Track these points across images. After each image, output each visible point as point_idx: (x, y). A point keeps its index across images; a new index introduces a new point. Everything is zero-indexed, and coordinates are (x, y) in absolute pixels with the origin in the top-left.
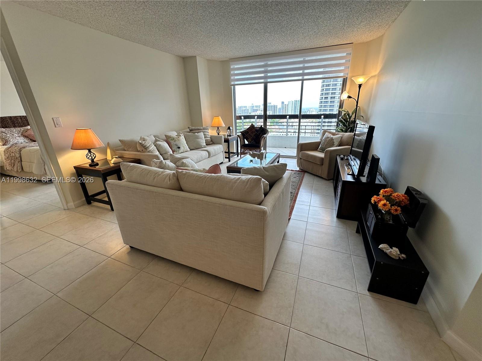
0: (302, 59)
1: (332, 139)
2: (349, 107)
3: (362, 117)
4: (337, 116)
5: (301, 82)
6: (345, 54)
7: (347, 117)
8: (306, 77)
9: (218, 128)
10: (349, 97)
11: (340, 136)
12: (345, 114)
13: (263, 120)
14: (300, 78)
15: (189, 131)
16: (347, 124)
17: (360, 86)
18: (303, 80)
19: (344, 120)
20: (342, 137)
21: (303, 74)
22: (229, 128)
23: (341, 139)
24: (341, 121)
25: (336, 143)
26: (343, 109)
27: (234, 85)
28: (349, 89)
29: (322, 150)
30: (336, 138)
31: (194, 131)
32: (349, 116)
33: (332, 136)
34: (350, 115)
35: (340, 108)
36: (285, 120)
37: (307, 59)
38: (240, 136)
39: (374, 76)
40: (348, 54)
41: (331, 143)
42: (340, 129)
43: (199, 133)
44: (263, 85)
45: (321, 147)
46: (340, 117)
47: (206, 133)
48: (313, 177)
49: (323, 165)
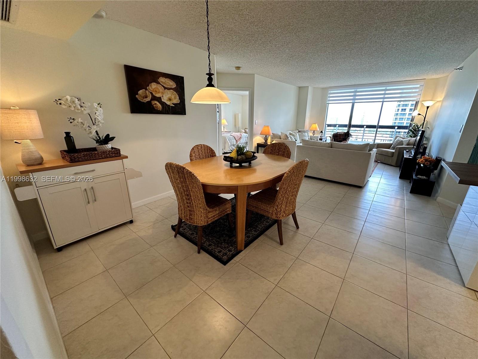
0: (384, 88)
1: (402, 141)
2: (418, 121)
3: (428, 128)
4: (409, 127)
5: (381, 103)
6: (419, 86)
7: (417, 128)
8: (385, 100)
9: (314, 131)
10: (419, 114)
11: (408, 140)
12: (414, 126)
13: (347, 128)
14: (382, 100)
15: (298, 132)
16: (415, 132)
17: (428, 107)
18: (383, 102)
19: (414, 129)
20: (410, 140)
21: (384, 98)
22: (322, 132)
23: (409, 141)
24: (411, 130)
25: (405, 143)
26: (414, 122)
27: (328, 104)
28: (420, 109)
29: (393, 148)
30: (405, 141)
31: (302, 132)
32: (417, 127)
33: (402, 139)
34: (419, 127)
35: (411, 121)
36: (362, 129)
37: (388, 88)
38: (331, 137)
39: (440, 101)
40: (421, 85)
41: (401, 143)
42: (409, 136)
43: (305, 134)
44: (351, 104)
45: (393, 146)
46: (411, 128)
47: (308, 134)
48: (385, 165)
49: (393, 156)
